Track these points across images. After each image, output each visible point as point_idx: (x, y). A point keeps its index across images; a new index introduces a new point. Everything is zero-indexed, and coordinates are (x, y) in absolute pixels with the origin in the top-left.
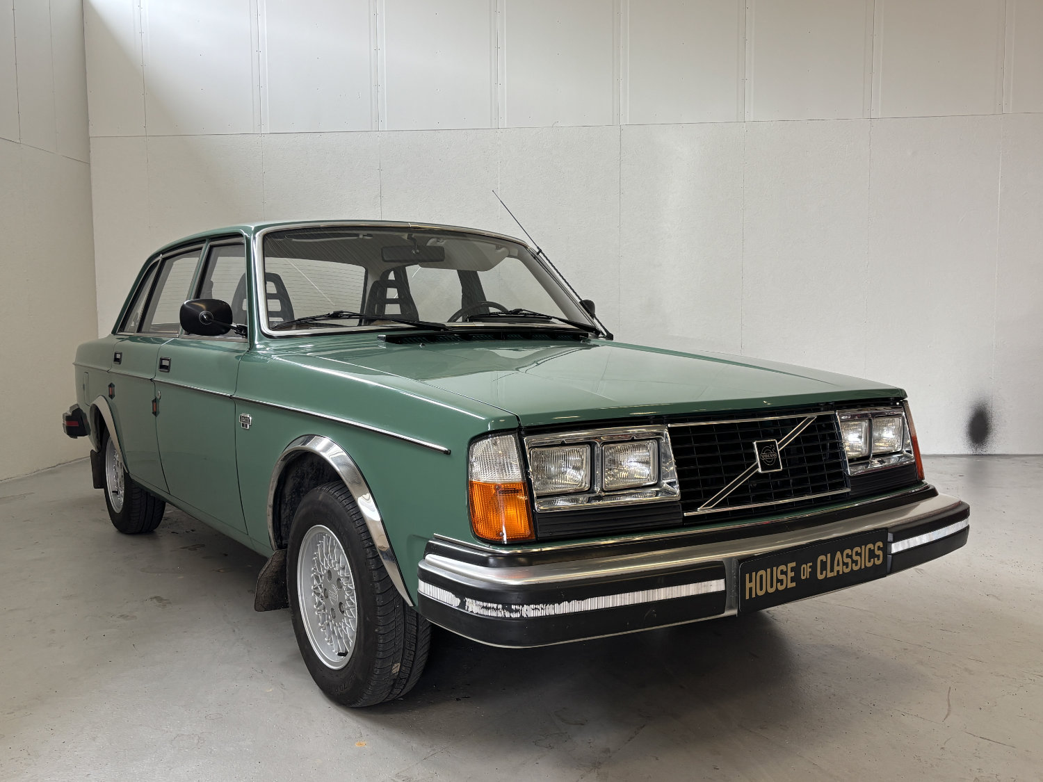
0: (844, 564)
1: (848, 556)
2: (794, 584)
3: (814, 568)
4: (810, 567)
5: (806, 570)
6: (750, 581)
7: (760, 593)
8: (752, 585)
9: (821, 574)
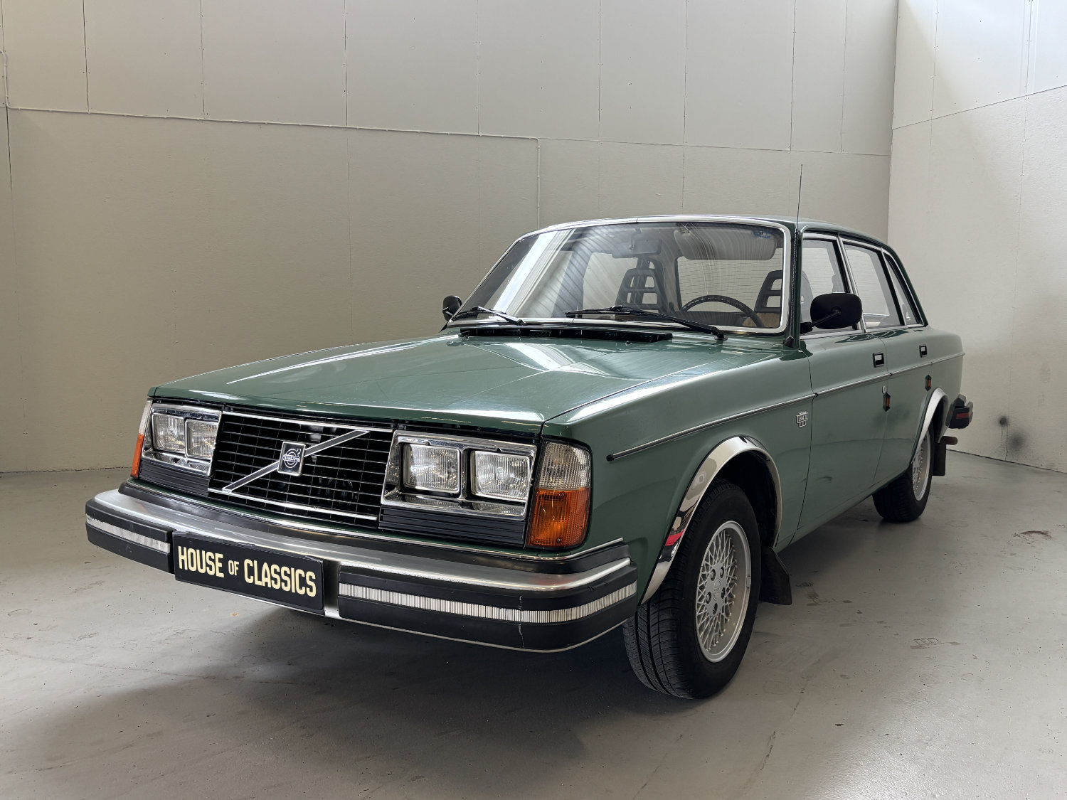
0: (272, 578)
1: (275, 571)
2: (222, 575)
3: (241, 567)
4: (237, 566)
5: (233, 567)
6: (183, 554)
7: (193, 569)
8: (184, 558)
9: (249, 577)
